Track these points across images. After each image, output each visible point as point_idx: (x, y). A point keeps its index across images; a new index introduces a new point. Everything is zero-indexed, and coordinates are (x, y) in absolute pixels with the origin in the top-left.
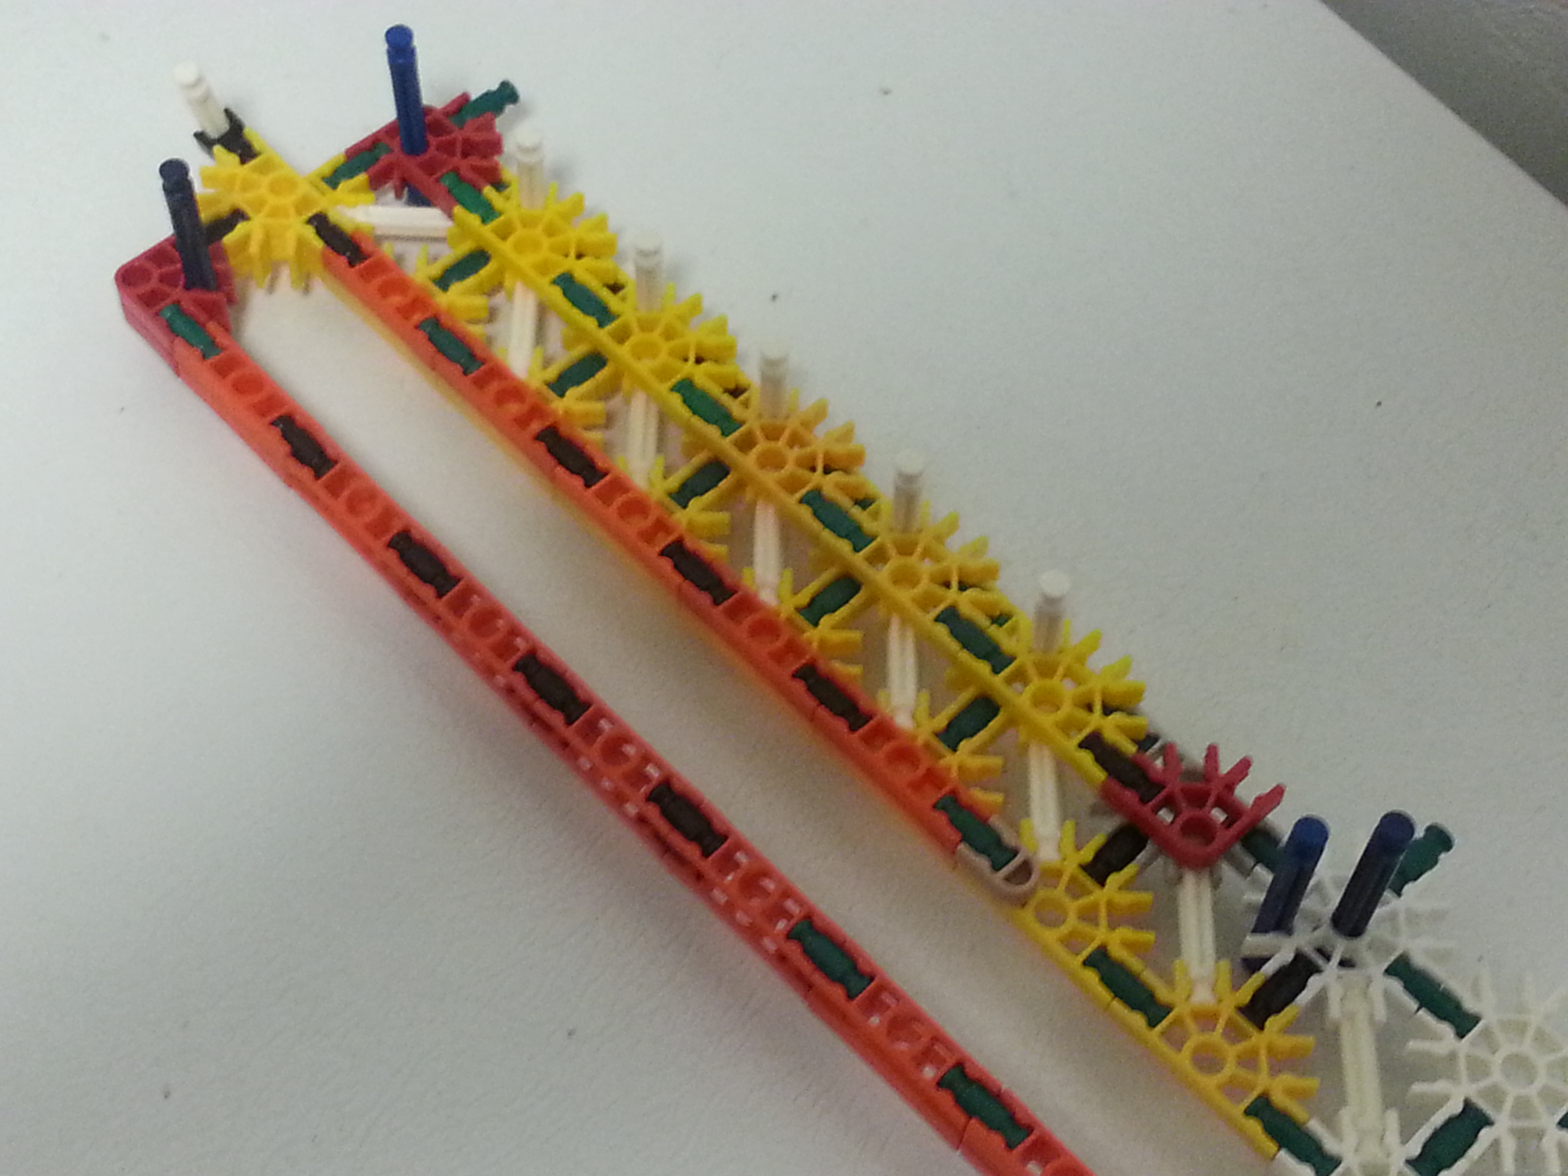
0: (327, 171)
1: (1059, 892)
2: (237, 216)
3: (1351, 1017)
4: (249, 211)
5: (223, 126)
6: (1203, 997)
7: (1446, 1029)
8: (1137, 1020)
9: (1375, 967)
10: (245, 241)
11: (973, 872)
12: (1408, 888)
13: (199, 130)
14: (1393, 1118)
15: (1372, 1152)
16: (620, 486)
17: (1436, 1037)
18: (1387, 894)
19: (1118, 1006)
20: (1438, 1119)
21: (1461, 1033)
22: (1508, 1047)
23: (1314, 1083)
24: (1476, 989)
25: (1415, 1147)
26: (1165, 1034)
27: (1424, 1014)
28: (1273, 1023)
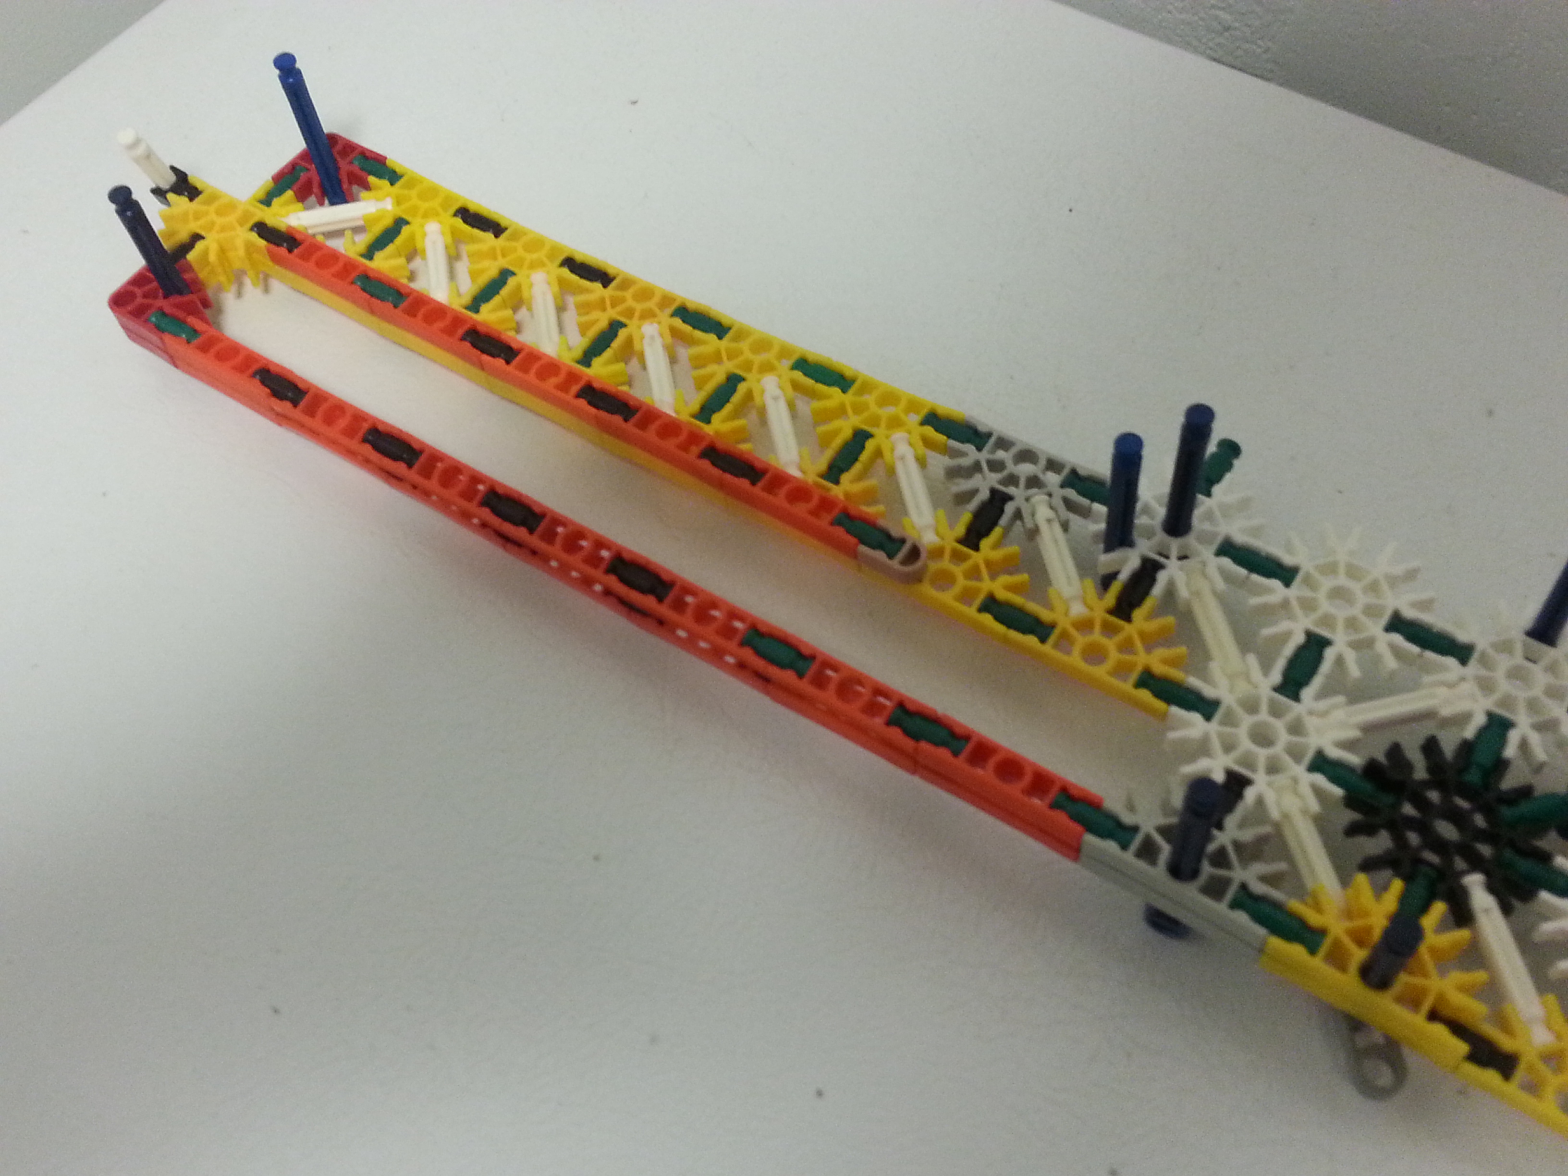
0: (261, 195)
1: (945, 563)
2: (196, 237)
3: (1197, 594)
4: (203, 233)
5: (172, 178)
6: (1077, 610)
7: (1276, 584)
8: (1031, 640)
9: (1207, 553)
10: (206, 253)
11: (874, 564)
12: (1217, 489)
13: (154, 186)
14: (1252, 660)
15: (1242, 688)
16: (534, 356)
17: (1269, 590)
18: (1200, 497)
19: (1014, 635)
20: (1288, 650)
21: (1287, 583)
22: (1327, 584)
23: (1182, 650)
24: (1289, 549)
25: (1276, 677)
26: (1056, 646)
27: (1255, 577)
28: (1138, 614)
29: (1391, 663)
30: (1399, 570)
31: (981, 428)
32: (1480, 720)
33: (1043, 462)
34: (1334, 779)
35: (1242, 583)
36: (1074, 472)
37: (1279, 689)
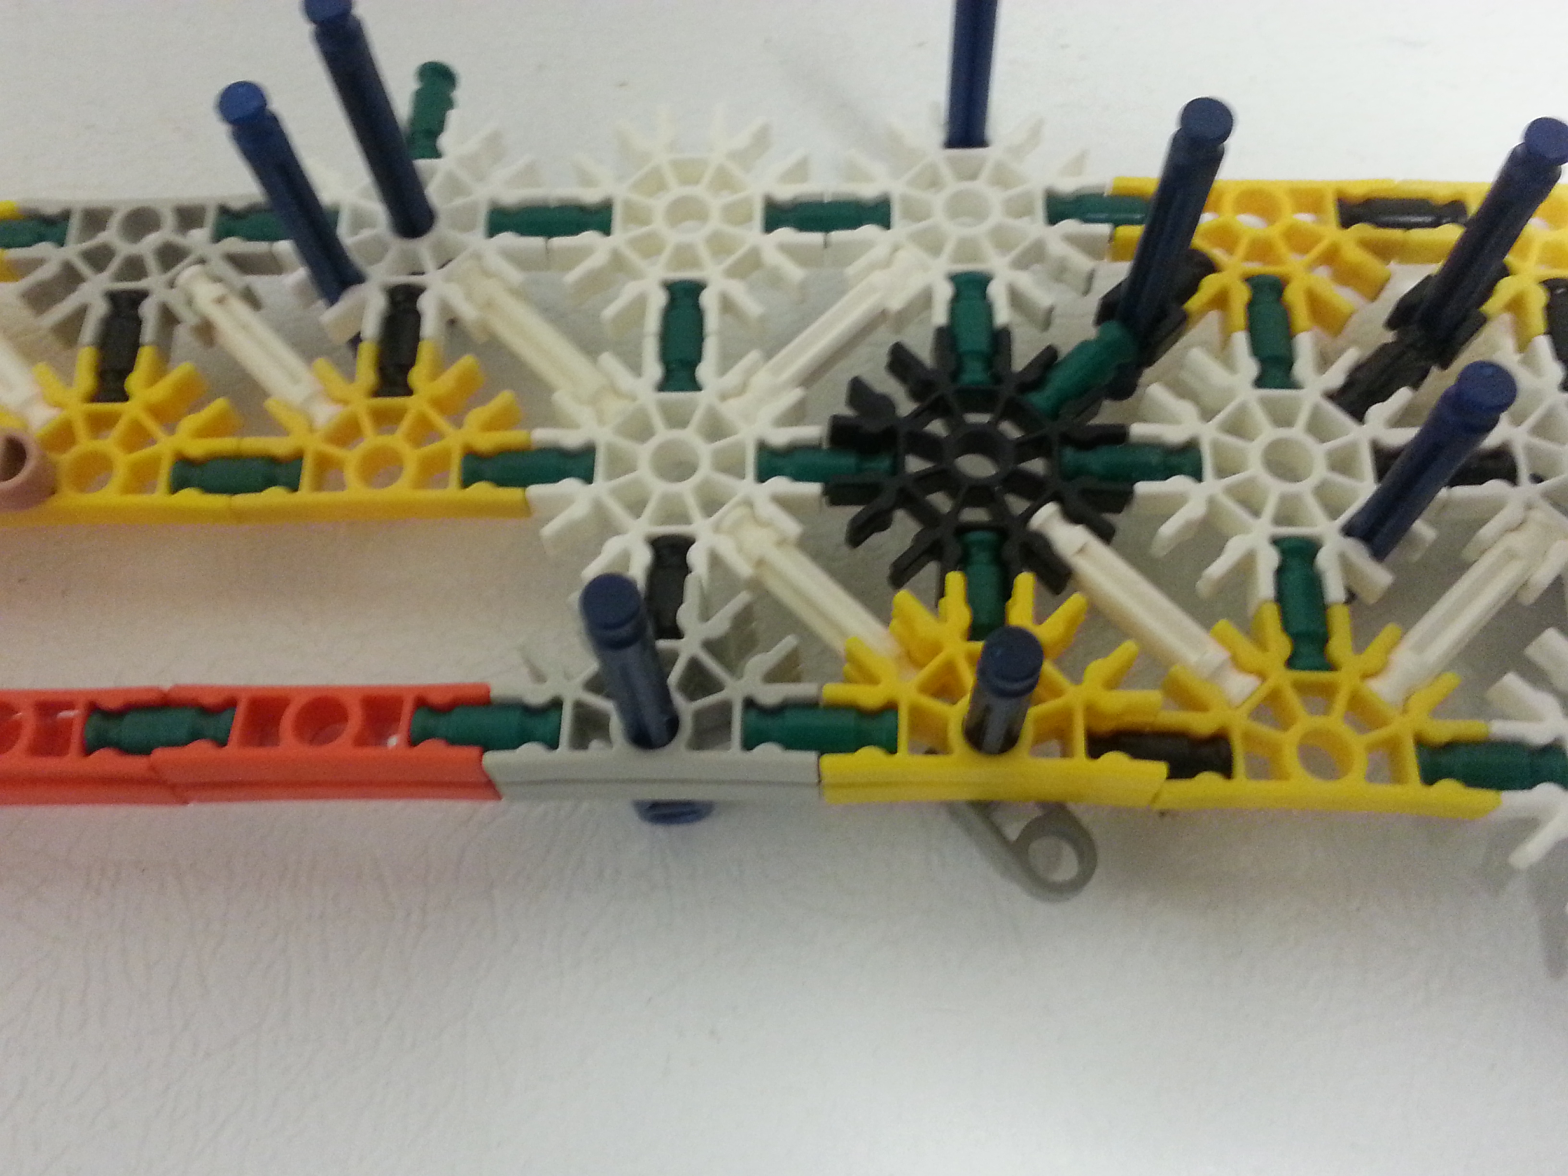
1: (85, 444)
3: (489, 305)
6: (325, 414)
7: (589, 237)
8: (275, 495)
9: (475, 239)
12: (445, 141)
14: (608, 360)
15: (615, 408)
17: (586, 252)
18: (424, 164)
19: (242, 500)
20: (652, 323)
21: (606, 229)
22: (659, 205)
23: (504, 398)
24: (587, 180)
25: (654, 370)
26: (319, 485)
27: (558, 242)
28: (418, 376)
29: (795, 272)
30: (742, 140)
31: (51, 210)
32: (944, 292)
33: (169, 221)
34: (799, 476)
35: (547, 260)
36: (224, 211)
37: (665, 385)
